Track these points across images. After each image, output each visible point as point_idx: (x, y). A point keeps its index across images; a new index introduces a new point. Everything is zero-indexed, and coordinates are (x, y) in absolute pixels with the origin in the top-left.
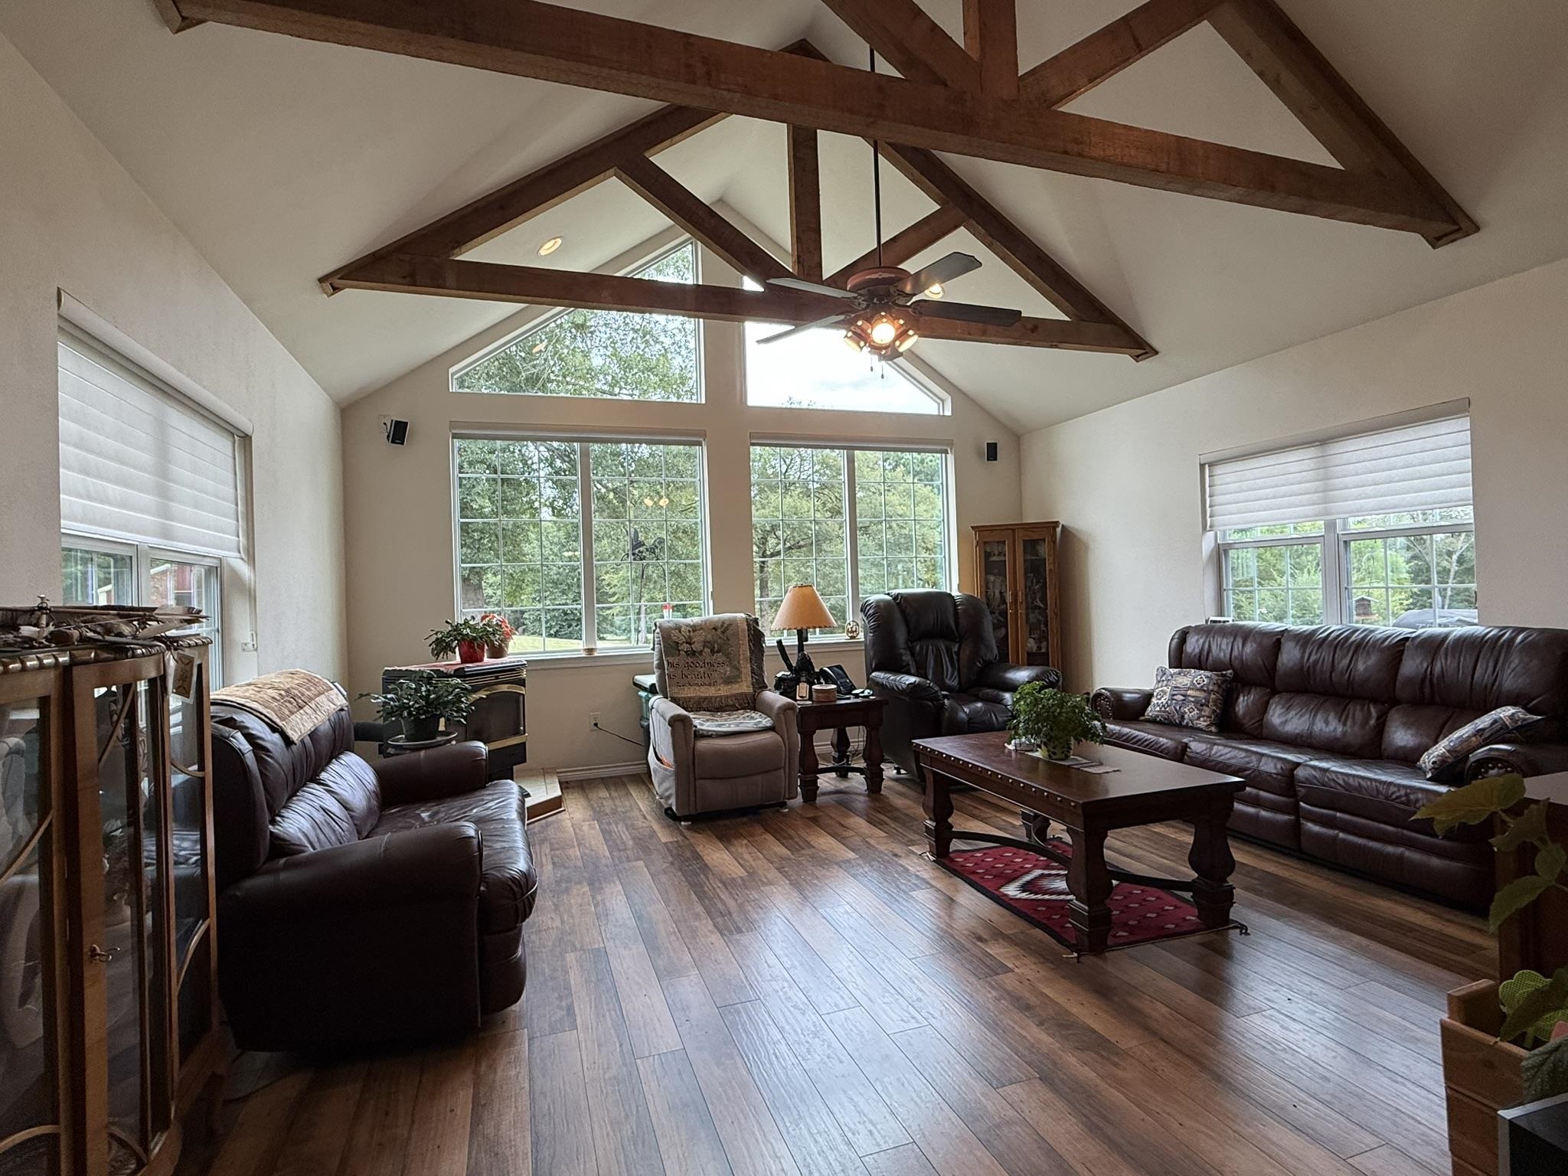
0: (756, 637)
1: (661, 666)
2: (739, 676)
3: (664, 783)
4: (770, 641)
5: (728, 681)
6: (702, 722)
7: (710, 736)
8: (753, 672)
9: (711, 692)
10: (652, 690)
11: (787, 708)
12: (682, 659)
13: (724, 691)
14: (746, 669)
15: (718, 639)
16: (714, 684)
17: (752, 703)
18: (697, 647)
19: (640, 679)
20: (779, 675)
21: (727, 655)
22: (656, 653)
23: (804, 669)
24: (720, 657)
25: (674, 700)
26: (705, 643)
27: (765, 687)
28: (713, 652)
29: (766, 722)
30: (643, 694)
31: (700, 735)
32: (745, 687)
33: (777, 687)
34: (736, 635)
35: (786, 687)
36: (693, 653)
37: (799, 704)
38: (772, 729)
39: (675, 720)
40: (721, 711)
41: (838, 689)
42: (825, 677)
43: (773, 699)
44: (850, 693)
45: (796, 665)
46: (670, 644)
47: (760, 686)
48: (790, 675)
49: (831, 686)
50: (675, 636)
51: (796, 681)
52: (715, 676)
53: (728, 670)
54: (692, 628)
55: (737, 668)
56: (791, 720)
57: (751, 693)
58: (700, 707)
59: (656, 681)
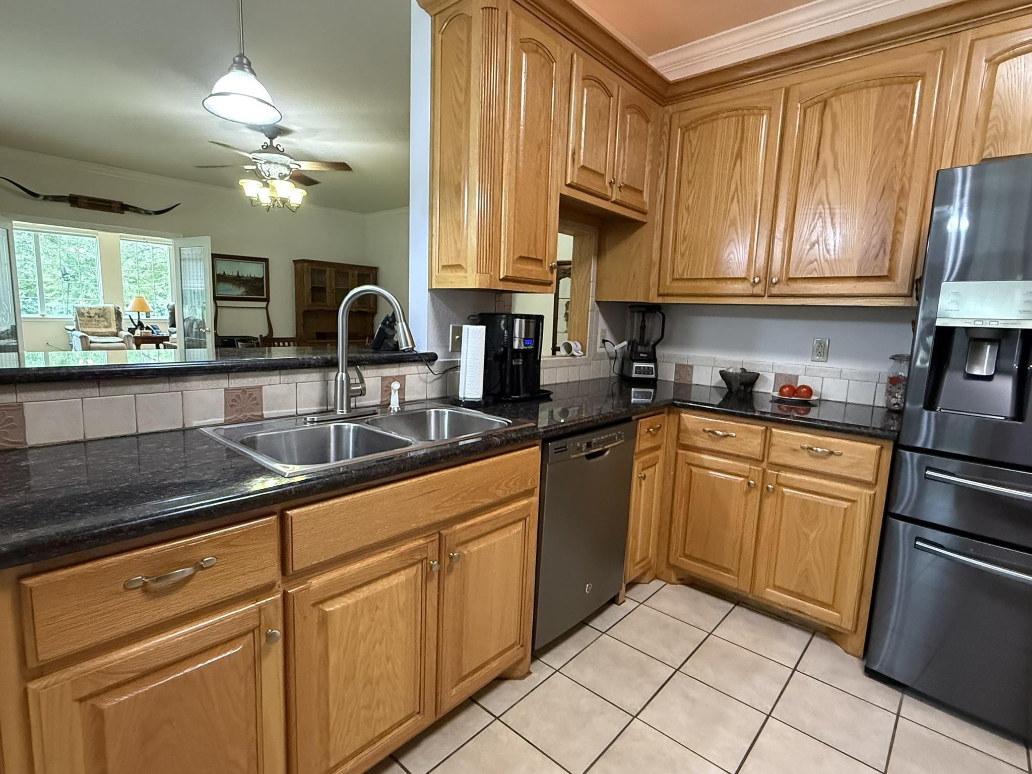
0: (118, 314)
1: (76, 320)
2: (111, 326)
4: (124, 317)
5: (106, 327)
6: (91, 338)
7: (96, 342)
8: (117, 324)
9: (99, 330)
10: (74, 330)
11: (128, 336)
12: (86, 319)
13: (104, 330)
14: (114, 324)
15: (102, 314)
16: (100, 327)
17: (116, 335)
18: (92, 315)
19: (67, 327)
20: (130, 327)
21: (106, 318)
22: (74, 317)
23: (140, 325)
24: (102, 319)
25: (82, 332)
26: (96, 314)
27: (122, 330)
28: (99, 317)
29: (121, 340)
30: (70, 332)
31: (91, 342)
32: (113, 329)
33: (129, 331)
34: (109, 312)
35: (132, 331)
36: (90, 317)
37: (136, 335)
38: (123, 342)
39: (81, 337)
40: (102, 336)
41: (153, 332)
42: (148, 328)
43: (124, 333)
44: (158, 334)
45: (137, 324)
46: (80, 314)
47: (120, 329)
48: (134, 327)
49: (151, 331)
50: (82, 311)
51: (136, 329)
52: (100, 325)
53: (106, 324)
54: (91, 309)
55: (110, 323)
56: (131, 340)
57: (116, 331)
58: (93, 334)
59: (74, 327)
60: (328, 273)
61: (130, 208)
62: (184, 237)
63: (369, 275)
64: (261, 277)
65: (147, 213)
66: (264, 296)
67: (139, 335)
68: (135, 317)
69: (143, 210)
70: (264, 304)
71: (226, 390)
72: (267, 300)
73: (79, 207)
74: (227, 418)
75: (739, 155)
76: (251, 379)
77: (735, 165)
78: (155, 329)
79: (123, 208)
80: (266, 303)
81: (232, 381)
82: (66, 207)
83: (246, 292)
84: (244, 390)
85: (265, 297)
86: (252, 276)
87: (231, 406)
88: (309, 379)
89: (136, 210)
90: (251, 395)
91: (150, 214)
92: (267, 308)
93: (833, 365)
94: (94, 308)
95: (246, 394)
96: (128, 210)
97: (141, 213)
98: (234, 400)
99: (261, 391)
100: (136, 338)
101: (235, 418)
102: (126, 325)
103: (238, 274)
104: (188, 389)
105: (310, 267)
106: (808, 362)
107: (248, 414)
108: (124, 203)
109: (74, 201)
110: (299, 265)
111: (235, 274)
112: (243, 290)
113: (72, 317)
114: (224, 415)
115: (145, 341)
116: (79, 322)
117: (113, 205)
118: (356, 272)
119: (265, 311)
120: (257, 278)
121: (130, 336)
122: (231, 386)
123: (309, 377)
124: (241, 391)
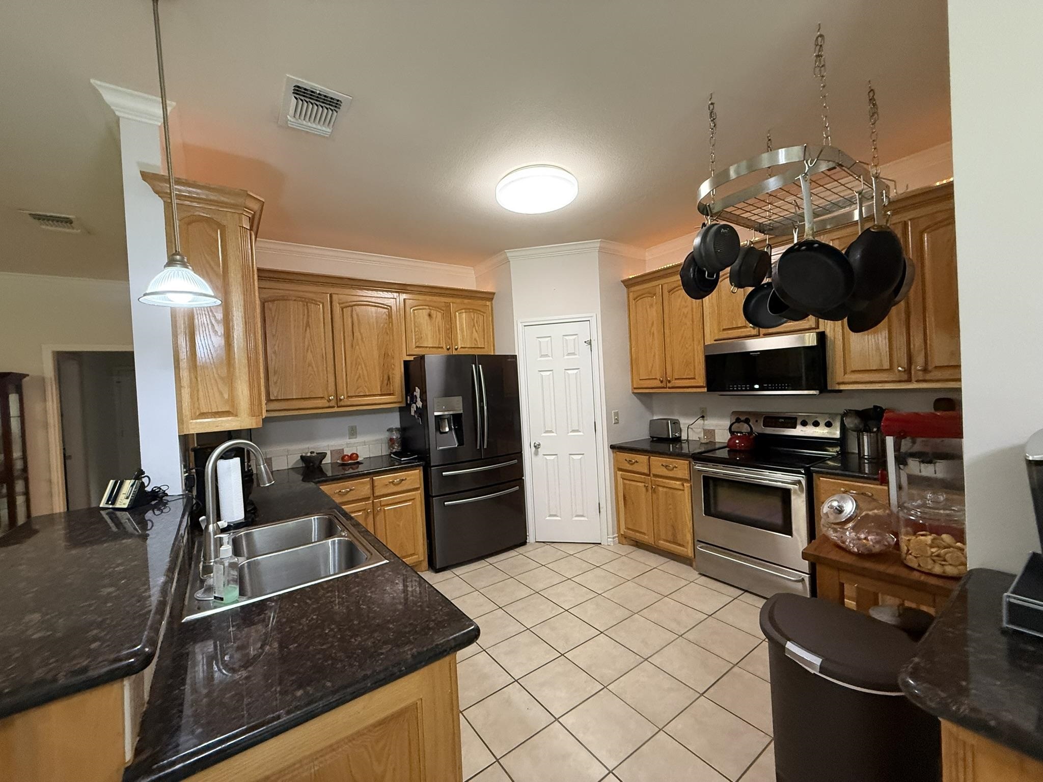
75: (308, 325)
77: (306, 330)
93: (359, 439)
106: (348, 441)
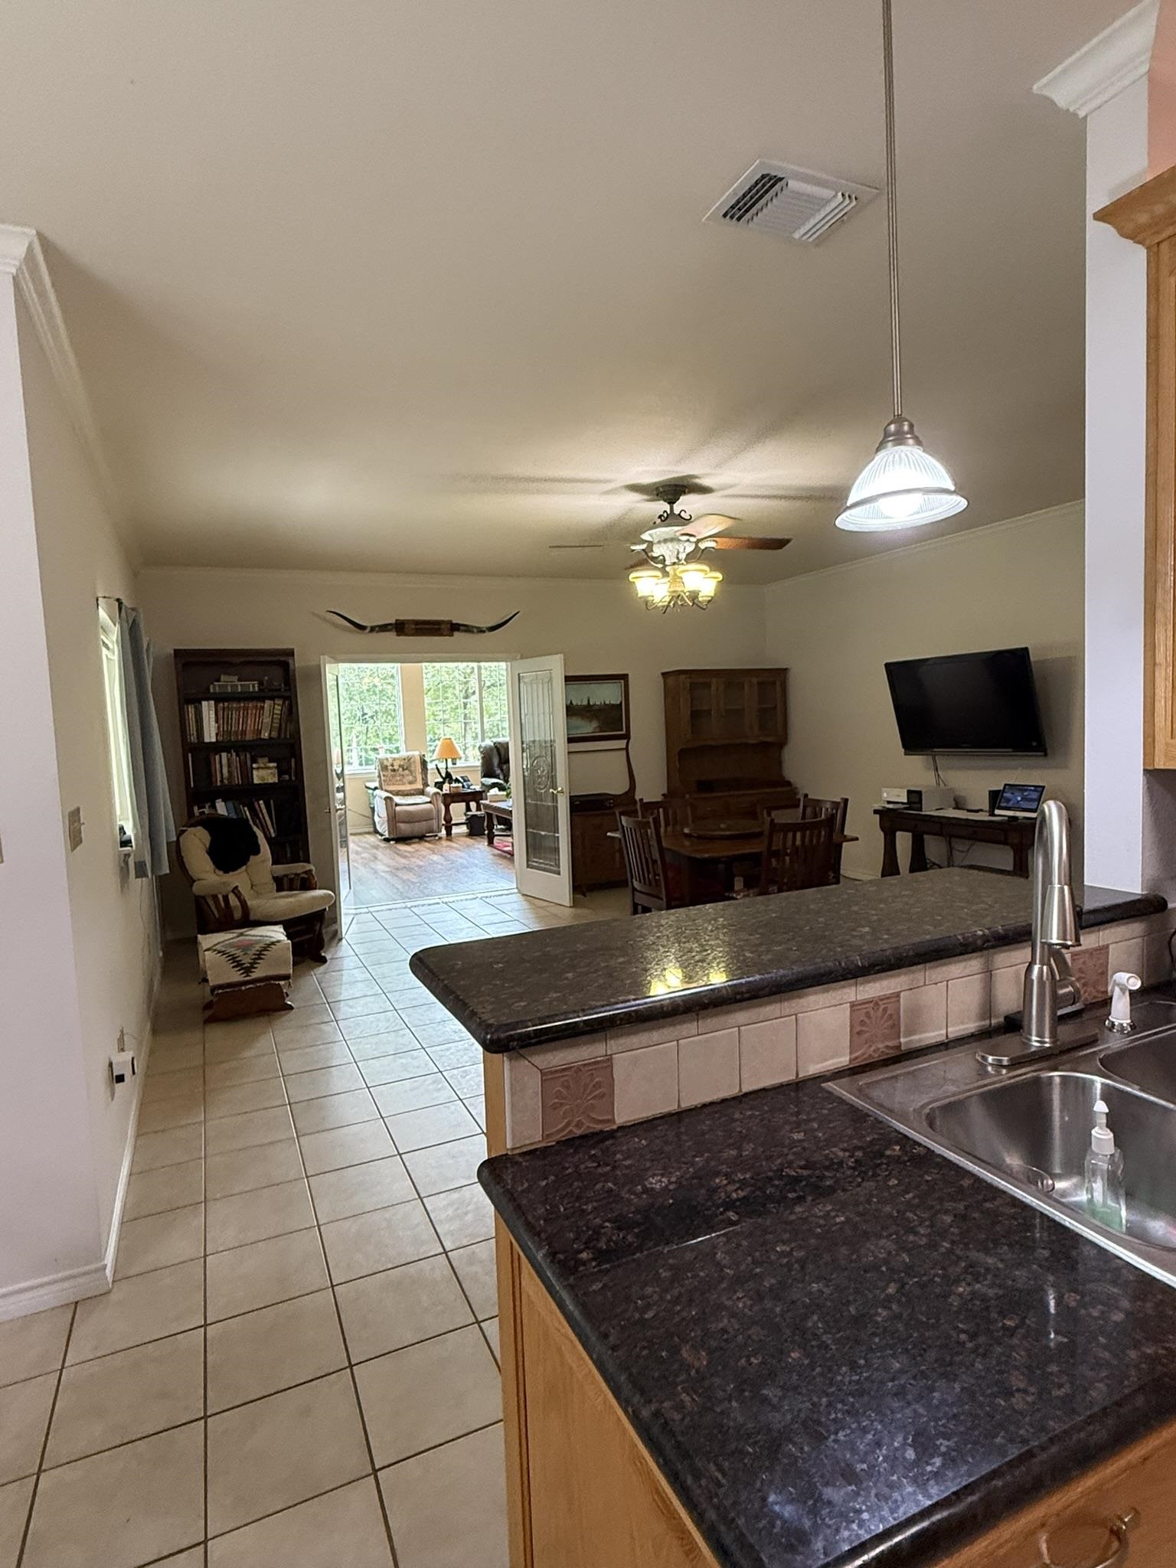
0: (424, 763)
1: (379, 776)
2: (416, 781)
3: (383, 827)
4: (430, 766)
5: (411, 783)
6: (397, 799)
7: (402, 805)
8: (422, 778)
9: (403, 787)
10: (376, 788)
11: (436, 794)
12: (389, 773)
13: (408, 787)
14: (419, 777)
15: (406, 765)
16: (404, 784)
17: (422, 793)
18: (396, 767)
19: (368, 784)
20: (436, 780)
21: (411, 771)
22: (377, 771)
23: (448, 776)
24: (407, 772)
25: (386, 791)
26: (400, 766)
27: (428, 785)
28: (404, 770)
29: (428, 800)
30: (370, 791)
31: (397, 805)
32: (419, 786)
33: (435, 786)
34: (414, 762)
35: (439, 785)
36: (394, 770)
37: (444, 792)
38: (430, 802)
39: (386, 798)
40: (407, 795)
41: (463, 787)
42: (457, 781)
43: (432, 790)
44: (469, 788)
45: (444, 775)
46: (384, 768)
47: (426, 785)
48: (441, 780)
49: (460, 785)
50: (385, 763)
51: (444, 783)
52: (405, 780)
53: (411, 778)
54: (394, 759)
55: (415, 777)
56: (440, 799)
57: (421, 787)
58: (397, 793)
59: (377, 784)
60: (713, 688)
61: (462, 628)
62: (522, 658)
63: (774, 683)
64: (618, 703)
65: (481, 631)
66: (622, 730)
67: (448, 792)
68: (442, 766)
69: (475, 627)
70: (622, 743)
71: (853, 1005)
72: (627, 737)
73: (406, 635)
74: (854, 1056)
76: (885, 983)
78: (465, 781)
79: (454, 628)
80: (626, 741)
81: (861, 988)
82: (391, 636)
83: (600, 727)
84: (875, 1002)
85: (624, 732)
86: (607, 702)
87: (859, 1033)
88: (967, 972)
89: (468, 629)
90: (885, 1010)
91: (484, 632)
92: (627, 749)
94: (398, 759)
95: (878, 1009)
96: (458, 630)
97: (472, 632)
98: (863, 1023)
99: (899, 1001)
100: (445, 795)
101: (863, 1054)
102: (433, 778)
103: (589, 701)
104: (805, 1009)
105: (689, 680)
107: (881, 1046)
108: (454, 622)
109: (400, 628)
110: (671, 680)
111: (585, 703)
112: (595, 724)
113: (373, 769)
114: (848, 1051)
115: (456, 799)
116: (383, 778)
117: (443, 626)
118: (755, 680)
119: (624, 752)
120: (613, 705)
121: (438, 793)
122: (859, 998)
123: (965, 968)
124: (872, 1005)
